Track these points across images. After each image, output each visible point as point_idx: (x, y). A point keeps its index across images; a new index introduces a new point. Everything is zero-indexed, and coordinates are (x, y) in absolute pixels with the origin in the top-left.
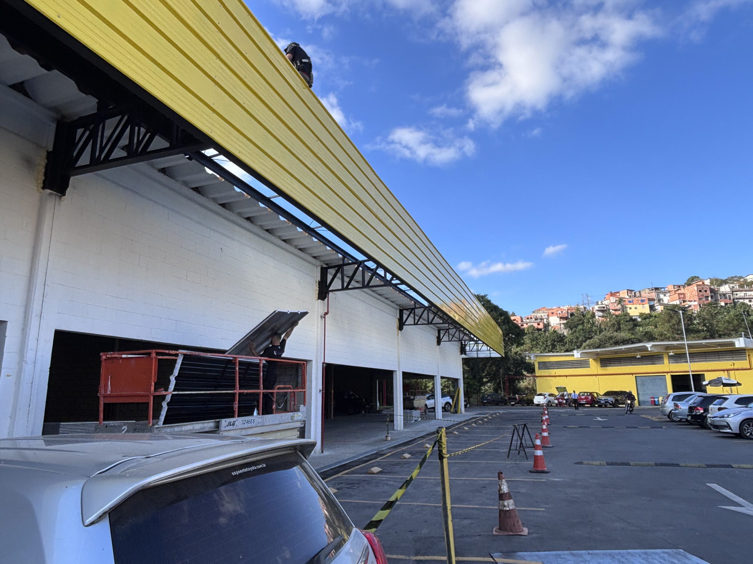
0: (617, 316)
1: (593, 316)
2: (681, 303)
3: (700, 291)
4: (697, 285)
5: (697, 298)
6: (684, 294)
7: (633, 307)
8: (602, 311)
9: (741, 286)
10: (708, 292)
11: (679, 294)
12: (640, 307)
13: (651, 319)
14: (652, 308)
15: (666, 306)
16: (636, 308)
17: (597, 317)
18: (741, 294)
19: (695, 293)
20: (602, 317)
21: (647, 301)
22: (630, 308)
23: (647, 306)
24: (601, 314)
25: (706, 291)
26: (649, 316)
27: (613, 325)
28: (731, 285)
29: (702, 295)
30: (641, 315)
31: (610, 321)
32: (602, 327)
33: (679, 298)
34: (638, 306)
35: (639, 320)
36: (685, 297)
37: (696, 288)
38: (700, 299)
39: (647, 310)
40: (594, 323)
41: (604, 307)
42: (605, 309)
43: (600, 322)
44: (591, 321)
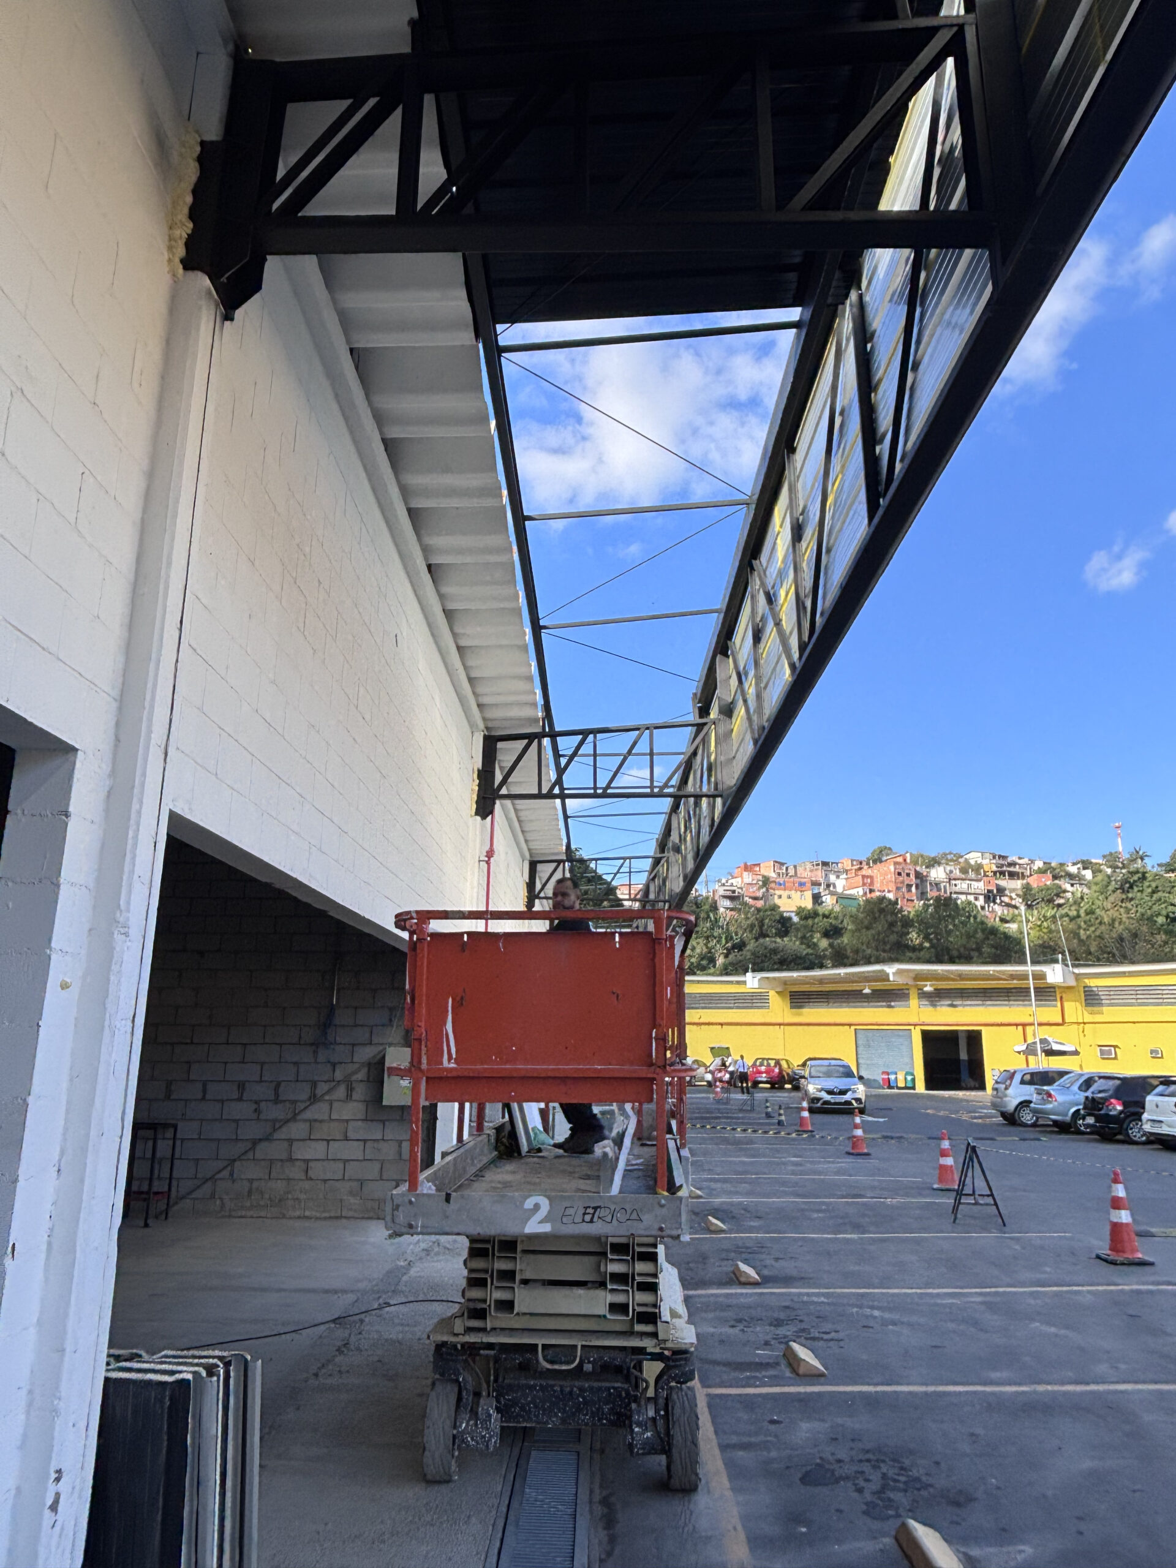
0: (758, 910)
1: (714, 907)
2: (865, 894)
3: (899, 874)
4: (896, 863)
5: (892, 887)
6: (871, 877)
7: (785, 894)
8: (732, 898)
9: (964, 871)
10: (912, 876)
11: (864, 877)
12: (796, 895)
13: (816, 920)
14: (817, 898)
15: (841, 898)
16: (789, 897)
17: (722, 910)
18: (963, 886)
19: (891, 877)
20: (732, 909)
21: (809, 885)
22: (780, 897)
23: (808, 895)
24: (727, 903)
25: (908, 875)
26: (814, 914)
27: (752, 926)
28: (948, 868)
29: (903, 882)
30: (800, 911)
31: (747, 918)
32: (732, 929)
33: (864, 884)
34: (793, 892)
35: (796, 919)
36: (872, 883)
37: (892, 868)
38: (898, 889)
39: (808, 904)
40: (716, 920)
41: (734, 892)
42: (736, 894)
43: (728, 919)
44: (711, 915)
